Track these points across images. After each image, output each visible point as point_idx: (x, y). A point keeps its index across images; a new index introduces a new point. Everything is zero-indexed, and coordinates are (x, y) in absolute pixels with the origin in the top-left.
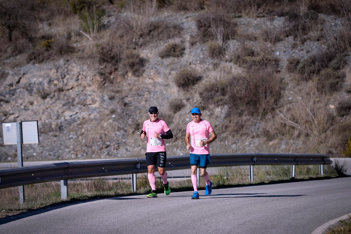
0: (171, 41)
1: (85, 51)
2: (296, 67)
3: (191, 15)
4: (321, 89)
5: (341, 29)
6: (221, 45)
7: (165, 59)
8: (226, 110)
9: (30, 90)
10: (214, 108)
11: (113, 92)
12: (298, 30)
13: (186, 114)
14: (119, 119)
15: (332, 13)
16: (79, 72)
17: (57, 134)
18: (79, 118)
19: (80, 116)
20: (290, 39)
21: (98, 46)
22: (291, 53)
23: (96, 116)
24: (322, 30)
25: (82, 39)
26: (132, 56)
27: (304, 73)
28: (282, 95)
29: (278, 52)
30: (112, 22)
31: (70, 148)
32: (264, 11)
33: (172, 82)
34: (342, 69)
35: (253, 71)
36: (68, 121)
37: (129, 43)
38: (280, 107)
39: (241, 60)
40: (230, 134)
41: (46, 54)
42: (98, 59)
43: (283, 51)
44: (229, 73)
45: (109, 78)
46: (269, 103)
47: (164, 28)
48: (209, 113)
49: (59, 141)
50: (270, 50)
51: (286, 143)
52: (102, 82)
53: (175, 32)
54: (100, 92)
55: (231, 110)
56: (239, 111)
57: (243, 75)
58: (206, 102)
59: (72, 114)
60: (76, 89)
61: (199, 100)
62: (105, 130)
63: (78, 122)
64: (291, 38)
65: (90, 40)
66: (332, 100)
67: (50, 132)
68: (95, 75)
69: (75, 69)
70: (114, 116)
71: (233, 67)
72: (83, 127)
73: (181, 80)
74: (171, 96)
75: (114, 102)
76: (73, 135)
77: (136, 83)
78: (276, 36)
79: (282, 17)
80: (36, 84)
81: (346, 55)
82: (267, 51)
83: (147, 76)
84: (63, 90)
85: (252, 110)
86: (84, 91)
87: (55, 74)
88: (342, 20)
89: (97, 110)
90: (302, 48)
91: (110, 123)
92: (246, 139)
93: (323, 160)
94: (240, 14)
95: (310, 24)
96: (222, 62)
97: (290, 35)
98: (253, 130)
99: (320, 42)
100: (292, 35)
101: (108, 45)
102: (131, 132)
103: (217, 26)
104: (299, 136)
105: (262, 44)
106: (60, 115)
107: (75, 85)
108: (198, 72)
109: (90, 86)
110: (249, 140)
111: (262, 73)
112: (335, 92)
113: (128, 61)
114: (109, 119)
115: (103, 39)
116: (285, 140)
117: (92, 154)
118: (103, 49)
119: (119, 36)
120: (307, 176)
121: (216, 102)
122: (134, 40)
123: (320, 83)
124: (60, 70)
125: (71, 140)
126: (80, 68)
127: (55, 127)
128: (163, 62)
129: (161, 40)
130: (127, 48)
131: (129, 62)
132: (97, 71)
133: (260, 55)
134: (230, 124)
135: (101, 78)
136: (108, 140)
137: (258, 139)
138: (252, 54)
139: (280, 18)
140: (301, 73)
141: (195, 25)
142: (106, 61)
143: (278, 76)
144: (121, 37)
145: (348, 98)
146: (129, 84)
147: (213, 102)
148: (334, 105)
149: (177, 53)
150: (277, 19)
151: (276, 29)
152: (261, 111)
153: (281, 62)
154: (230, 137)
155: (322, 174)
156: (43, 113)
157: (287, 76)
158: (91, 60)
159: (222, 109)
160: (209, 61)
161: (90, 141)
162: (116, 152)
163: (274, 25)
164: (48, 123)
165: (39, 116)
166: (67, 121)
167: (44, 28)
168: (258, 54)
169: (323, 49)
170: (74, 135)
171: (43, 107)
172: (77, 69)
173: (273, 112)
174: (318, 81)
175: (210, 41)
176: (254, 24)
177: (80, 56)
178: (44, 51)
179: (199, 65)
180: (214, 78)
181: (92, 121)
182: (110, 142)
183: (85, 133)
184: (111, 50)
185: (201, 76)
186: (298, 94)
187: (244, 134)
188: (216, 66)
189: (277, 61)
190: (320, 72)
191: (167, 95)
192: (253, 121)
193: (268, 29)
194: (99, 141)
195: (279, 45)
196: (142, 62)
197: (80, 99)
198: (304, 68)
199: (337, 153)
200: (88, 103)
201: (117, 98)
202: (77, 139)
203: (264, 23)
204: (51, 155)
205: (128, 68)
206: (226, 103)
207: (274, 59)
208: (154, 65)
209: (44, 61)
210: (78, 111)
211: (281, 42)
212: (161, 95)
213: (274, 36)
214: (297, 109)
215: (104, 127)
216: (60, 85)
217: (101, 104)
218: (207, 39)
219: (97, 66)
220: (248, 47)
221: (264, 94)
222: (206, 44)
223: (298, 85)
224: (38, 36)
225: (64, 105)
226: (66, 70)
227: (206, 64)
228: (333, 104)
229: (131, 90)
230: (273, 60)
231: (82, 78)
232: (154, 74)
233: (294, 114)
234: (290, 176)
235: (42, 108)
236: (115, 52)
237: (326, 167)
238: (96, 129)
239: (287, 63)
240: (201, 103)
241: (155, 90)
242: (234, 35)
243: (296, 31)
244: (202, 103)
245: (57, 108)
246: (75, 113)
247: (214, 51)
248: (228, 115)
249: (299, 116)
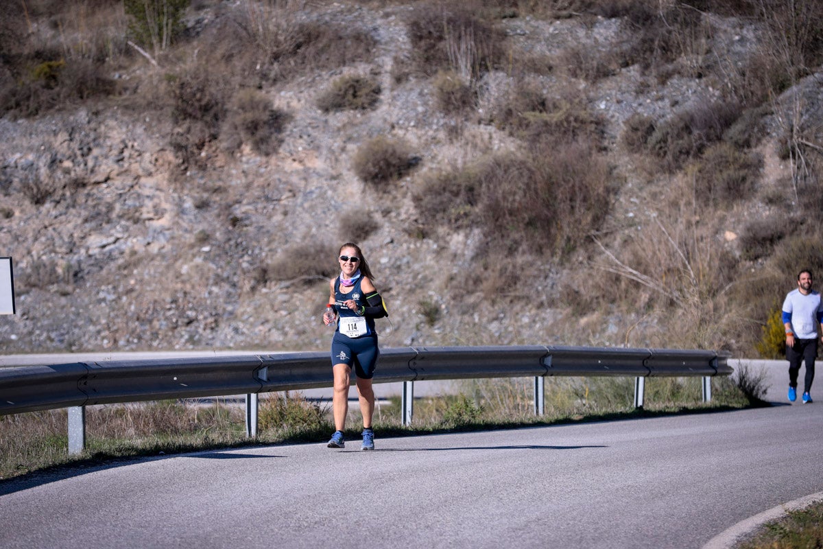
0: (348, 72)
1: (139, 91)
2: (646, 139)
3: (397, 9)
4: (704, 194)
5: (753, 50)
6: (468, 84)
7: (331, 113)
8: (477, 238)
9: (6, 181)
10: (448, 234)
11: (206, 190)
12: (652, 51)
13: (381, 247)
14: (219, 255)
15: (733, 11)
16: (123, 141)
17: (69, 288)
18: (122, 253)
19: (123, 247)
20: (632, 73)
21: (170, 79)
22: (635, 105)
23: (163, 247)
24: (709, 51)
25: (133, 61)
26: (253, 105)
27: (665, 153)
28: (610, 207)
29: (604, 102)
30: (206, 21)
31: (100, 324)
32: (571, 4)
33: (349, 170)
34: (756, 147)
35: (543, 146)
36: (96, 259)
37: (246, 73)
38: (606, 234)
39: (514, 120)
40: (485, 298)
41: (45, 96)
42: (169, 110)
43: (615, 101)
44: (487, 149)
45: (198, 158)
46: (580, 223)
47: (331, 40)
48: (435, 246)
49: (71, 306)
50: (583, 96)
51: (620, 321)
52: (179, 166)
53: (357, 49)
54: (175, 190)
55: (489, 239)
56: (508, 242)
57: (520, 156)
58: (430, 218)
59: (105, 242)
60: (118, 182)
61: (412, 214)
62: (183, 282)
63: (121, 261)
64: (634, 71)
65: (153, 65)
66: (730, 220)
67: (53, 283)
68: (163, 150)
69: (114, 134)
70: (206, 249)
71: (494, 136)
72: (131, 275)
73: (370, 164)
74: (343, 203)
75: (207, 215)
76: (106, 293)
77: (263, 170)
78: (598, 65)
79: (613, 20)
80: (19, 168)
81: (766, 114)
82: (577, 100)
83: (288, 155)
84: (84, 185)
85: (538, 239)
86: (136, 188)
87: (65, 144)
88: (756, 29)
89: (167, 232)
90: (660, 94)
91: (197, 266)
92: (523, 309)
93: (711, 366)
94: (513, 9)
95: (679, 38)
96: (468, 124)
97: (633, 64)
98: (540, 288)
99: (704, 79)
100: (637, 62)
101: (196, 77)
102: (247, 287)
103: (460, 37)
104: (649, 305)
105: (565, 84)
106: (78, 244)
107: (115, 172)
108: (411, 147)
109: (150, 174)
110: (529, 312)
111: (563, 153)
112: (739, 201)
113: (242, 116)
114: (194, 256)
115: (184, 62)
116: (616, 313)
117: (151, 340)
118: (182, 86)
119: (223, 56)
120: (672, 404)
121: (453, 221)
122: (258, 67)
123: (704, 178)
124: (77, 136)
125: (103, 305)
126: (127, 132)
127: (64, 273)
128: (326, 121)
129: (324, 67)
130: (242, 86)
131: (245, 120)
132: (168, 139)
133: (561, 109)
134: (486, 274)
135: (177, 157)
136: (190, 305)
137: (552, 311)
138: (542, 105)
139: (609, 21)
140: (658, 155)
141: (405, 34)
142: (190, 115)
143: (602, 160)
144: (228, 58)
145: (768, 217)
146: (243, 172)
147: (446, 217)
148: (737, 234)
149: (363, 99)
150: (601, 23)
151: (600, 48)
152: (560, 243)
153: (610, 126)
154: (486, 305)
155: (709, 400)
156: (36, 239)
157: (623, 161)
158: (153, 112)
159: (467, 236)
160: (438, 121)
161: (149, 308)
162: (210, 336)
163: (595, 38)
164: (47, 263)
165: (25, 245)
166: (93, 258)
167: (40, 33)
168: (555, 107)
169: (711, 96)
170: (108, 293)
171: (35, 224)
172: (118, 133)
173: (590, 247)
174: (698, 174)
175: (441, 72)
176: (547, 35)
177: (126, 103)
178: (38, 87)
179: (415, 130)
180: (449, 163)
181: (153, 259)
182: (196, 310)
183: (137, 287)
184: (202, 90)
185: (418, 155)
186: (650, 204)
187: (519, 298)
188: (454, 132)
189: (600, 124)
190: (702, 153)
191: (336, 202)
192: (542, 268)
193: (581, 47)
194: (170, 309)
195: (607, 85)
196: (277, 120)
197: (126, 207)
198: (665, 142)
199: (740, 349)
200: (145, 216)
201: (216, 206)
202: (116, 303)
203: (571, 32)
204: (52, 340)
205: (243, 135)
206: (477, 223)
207: (592, 119)
208: (306, 127)
209: (40, 113)
210: (119, 235)
211: (610, 77)
212: (321, 201)
213: (595, 63)
214: (646, 240)
215: (181, 275)
216: (79, 171)
217: (176, 219)
218: (434, 68)
219: (167, 127)
220: (531, 87)
221: (568, 202)
222: (432, 79)
223: (649, 182)
224: (26, 52)
225: (86, 221)
226: (92, 135)
227: (431, 128)
228: (733, 230)
229: (248, 186)
230: (592, 122)
231: (130, 157)
232: (304, 149)
233: (641, 253)
234: (632, 403)
235: (34, 226)
236: (211, 95)
237: (718, 381)
238: (164, 279)
239: (625, 129)
240: (416, 221)
241: (305, 187)
242: (499, 58)
243: (648, 53)
244: (420, 221)
245: (70, 226)
246: (112, 239)
247: (450, 98)
248: (482, 252)
249: (652, 257)
